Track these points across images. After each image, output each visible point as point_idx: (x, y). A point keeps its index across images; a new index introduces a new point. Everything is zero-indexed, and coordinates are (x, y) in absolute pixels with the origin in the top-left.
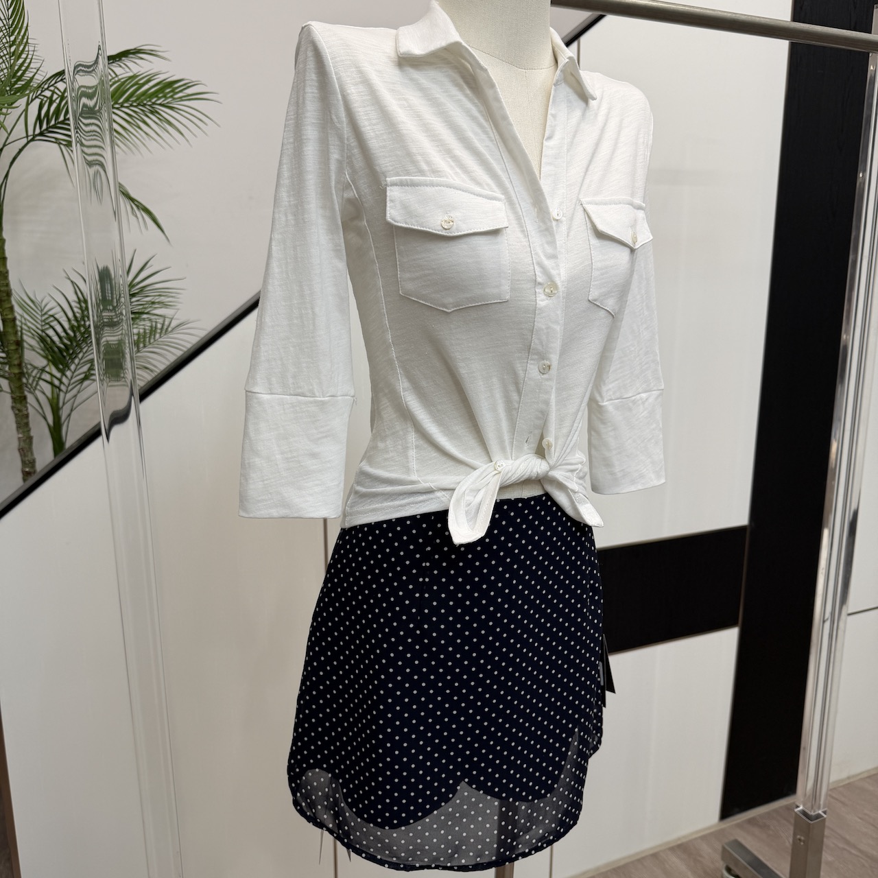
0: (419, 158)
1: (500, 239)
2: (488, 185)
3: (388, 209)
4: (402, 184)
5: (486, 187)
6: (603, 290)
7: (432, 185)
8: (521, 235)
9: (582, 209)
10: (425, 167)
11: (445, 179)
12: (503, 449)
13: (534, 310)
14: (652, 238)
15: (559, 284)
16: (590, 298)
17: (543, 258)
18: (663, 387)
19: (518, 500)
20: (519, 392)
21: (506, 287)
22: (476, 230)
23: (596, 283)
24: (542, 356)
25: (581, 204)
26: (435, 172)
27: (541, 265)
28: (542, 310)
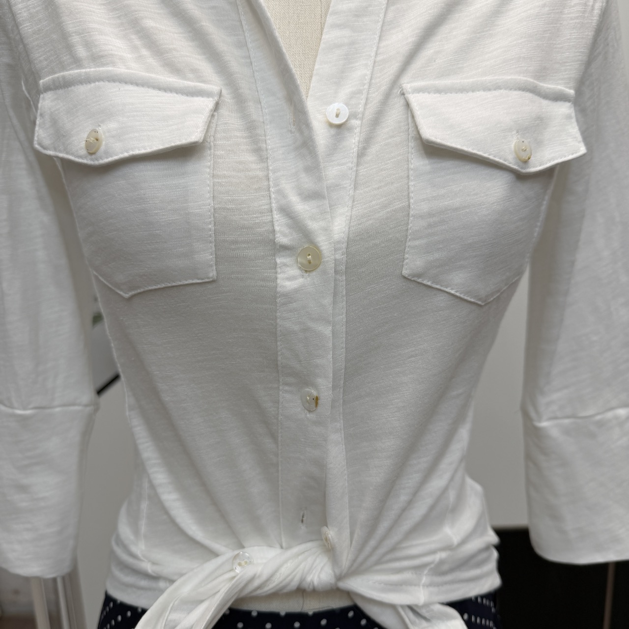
2: (194, 71)
3: (37, 129)
5: (191, 76)
8: (250, 158)
9: (402, 102)
10: (81, 52)
11: (110, 68)
14: (582, 150)
15: (324, 245)
16: (405, 272)
17: (294, 199)
19: (293, 617)
21: (206, 256)
22: (137, 152)
23: (417, 243)
25: (403, 94)
26: (97, 58)
27: (287, 212)
28: (289, 297)
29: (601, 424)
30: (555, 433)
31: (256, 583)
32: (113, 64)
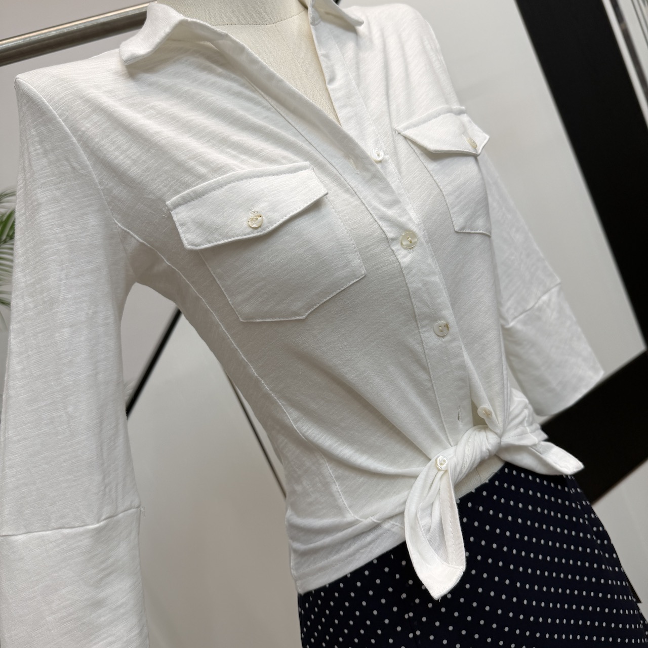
0: (192, 163)
1: (323, 211)
2: (284, 158)
3: (182, 235)
4: (185, 201)
5: (284, 161)
6: (467, 213)
7: (220, 186)
8: (347, 196)
9: (401, 138)
10: (203, 170)
11: (232, 173)
12: (436, 440)
13: (401, 272)
14: (488, 137)
15: (415, 229)
16: (457, 229)
17: (384, 209)
18: (559, 281)
19: (480, 489)
20: (425, 369)
21: (356, 261)
24: (433, 317)
25: (399, 133)
26: (218, 169)
27: (384, 218)
28: (409, 267)
29: (540, 309)
30: (519, 327)
31: (458, 469)
32: (233, 170)
